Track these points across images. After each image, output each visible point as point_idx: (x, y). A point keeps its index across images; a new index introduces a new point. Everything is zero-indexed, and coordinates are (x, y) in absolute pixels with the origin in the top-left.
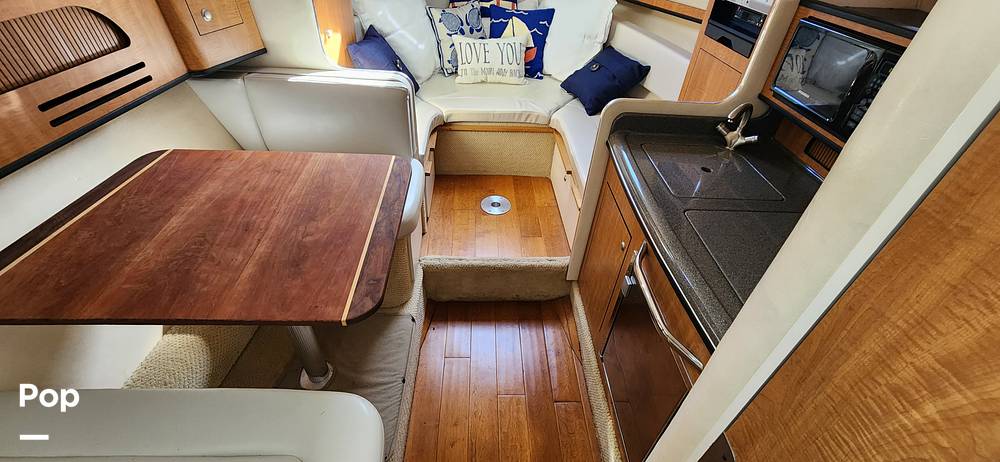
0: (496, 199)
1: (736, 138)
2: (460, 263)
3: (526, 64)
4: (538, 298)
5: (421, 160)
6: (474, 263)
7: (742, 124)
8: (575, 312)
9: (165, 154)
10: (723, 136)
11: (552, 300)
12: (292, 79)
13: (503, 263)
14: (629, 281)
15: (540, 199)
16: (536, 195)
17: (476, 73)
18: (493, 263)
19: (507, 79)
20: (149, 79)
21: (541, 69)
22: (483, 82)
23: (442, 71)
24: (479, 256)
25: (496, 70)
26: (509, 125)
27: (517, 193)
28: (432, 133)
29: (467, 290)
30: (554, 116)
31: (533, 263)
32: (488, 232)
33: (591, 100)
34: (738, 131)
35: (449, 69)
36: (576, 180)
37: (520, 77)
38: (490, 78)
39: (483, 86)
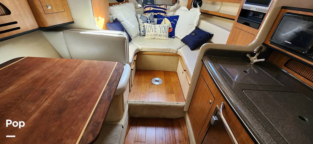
0: (157, 79)
1: (255, 60)
2: (143, 103)
3: (169, 33)
4: (172, 118)
5: (130, 64)
6: (148, 103)
7: (257, 55)
8: (187, 124)
9: (23, 59)
10: (249, 59)
11: (177, 118)
12: (81, 33)
13: (159, 104)
14: (215, 118)
15: (173, 79)
16: (172, 78)
17: (152, 35)
18: (155, 104)
19: (162, 38)
20: (19, 28)
21: (174, 35)
22: (154, 38)
23: (140, 34)
24: (150, 100)
25: (158, 35)
26: (163, 53)
27: (165, 77)
28: (135, 55)
29: (145, 113)
30: (179, 50)
31: (171, 104)
32: (154, 91)
33: (192, 45)
34: (255, 57)
35: (142, 34)
36: (188, 74)
37: (167, 37)
38: (156, 37)
39: (154, 40)
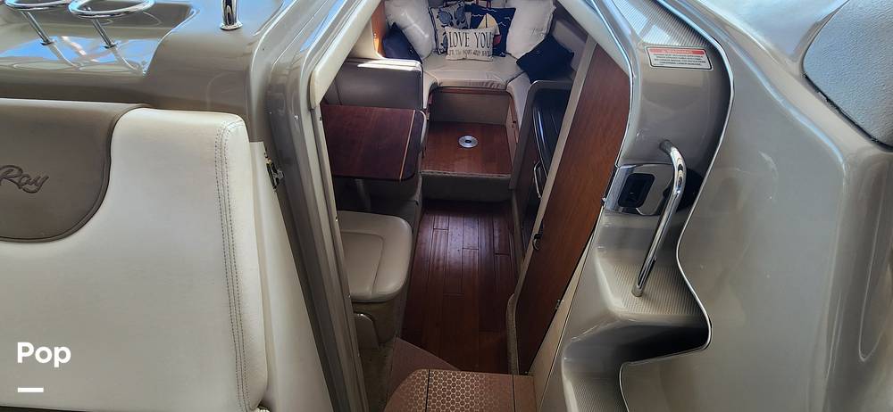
0: (468, 138)
2: (444, 175)
3: (494, 47)
4: (491, 201)
6: (453, 175)
11: (500, 202)
12: (360, 66)
13: (470, 176)
16: (495, 137)
17: (459, 53)
18: (464, 176)
19: (481, 57)
21: (504, 50)
22: (464, 59)
23: (436, 51)
25: (473, 51)
26: (479, 89)
27: (482, 135)
29: (447, 193)
30: (509, 85)
31: (489, 177)
32: (462, 159)
33: (531, 73)
35: (441, 50)
36: (517, 126)
37: (489, 56)
38: (468, 57)
39: (464, 61)
